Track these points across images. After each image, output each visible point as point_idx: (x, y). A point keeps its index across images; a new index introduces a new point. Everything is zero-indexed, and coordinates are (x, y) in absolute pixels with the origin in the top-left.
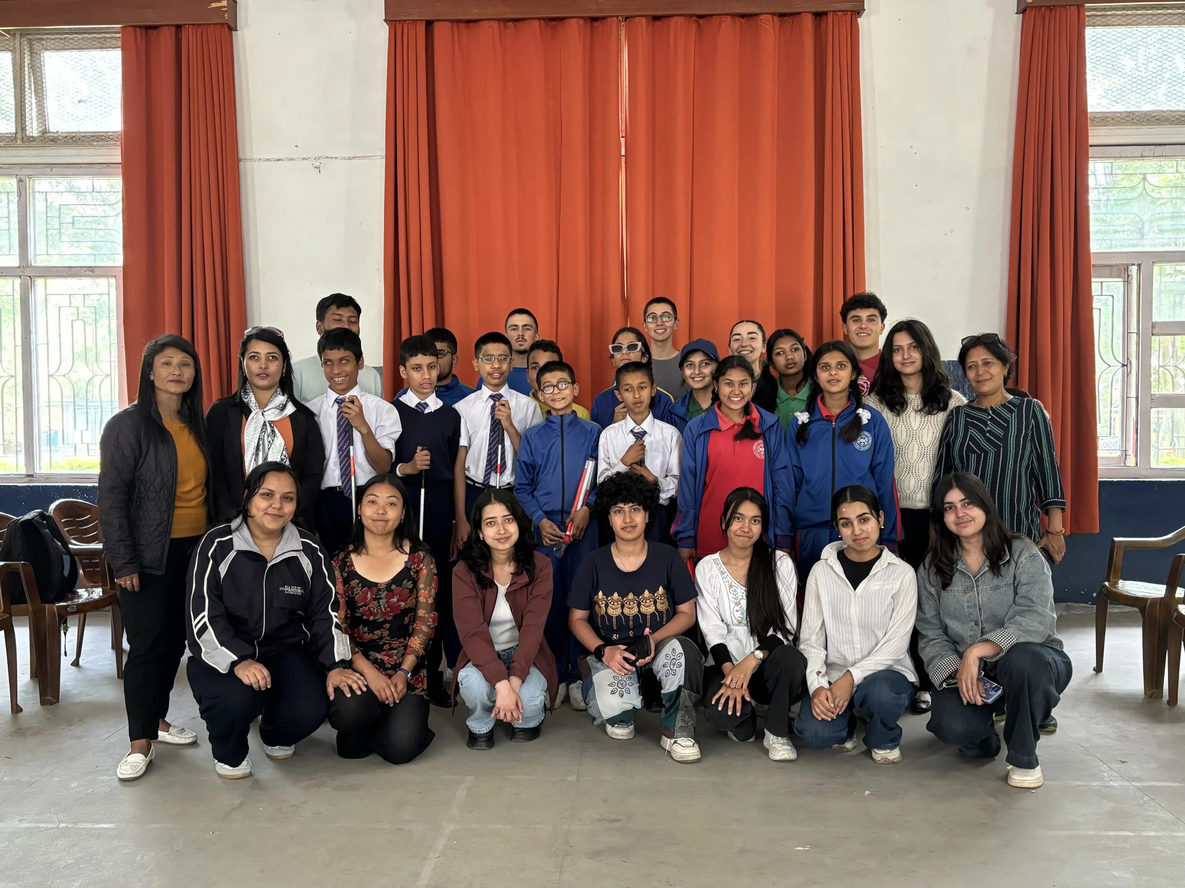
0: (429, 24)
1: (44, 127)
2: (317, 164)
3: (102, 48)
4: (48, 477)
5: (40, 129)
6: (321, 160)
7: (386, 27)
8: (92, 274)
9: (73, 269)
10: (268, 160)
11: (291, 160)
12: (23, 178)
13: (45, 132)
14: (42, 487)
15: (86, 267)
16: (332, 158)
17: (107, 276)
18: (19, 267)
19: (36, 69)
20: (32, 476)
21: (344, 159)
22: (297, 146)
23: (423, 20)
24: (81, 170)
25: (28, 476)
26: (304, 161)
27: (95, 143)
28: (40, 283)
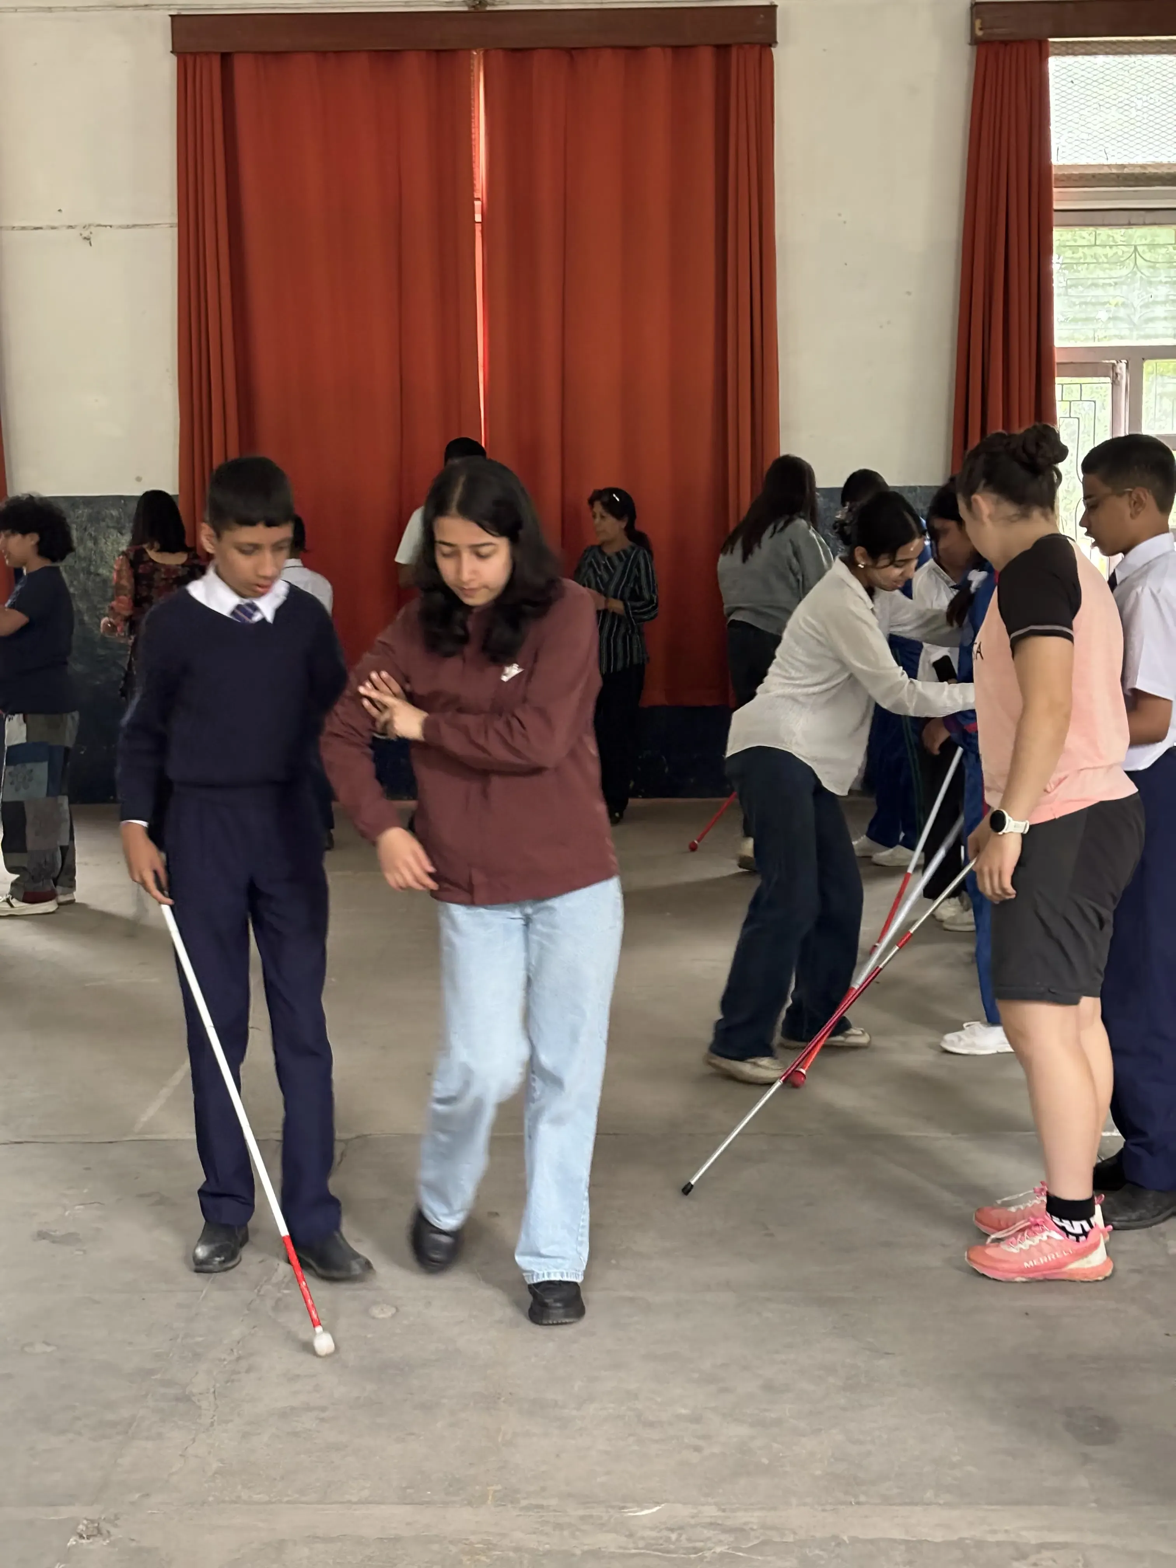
0: (226, 58)
2: (86, 234)
6: (93, 229)
7: (174, 59)
10: (23, 228)
11: (53, 228)
16: (106, 226)
21: (121, 227)
22: (60, 210)
23: (215, 53)
26: (71, 230)
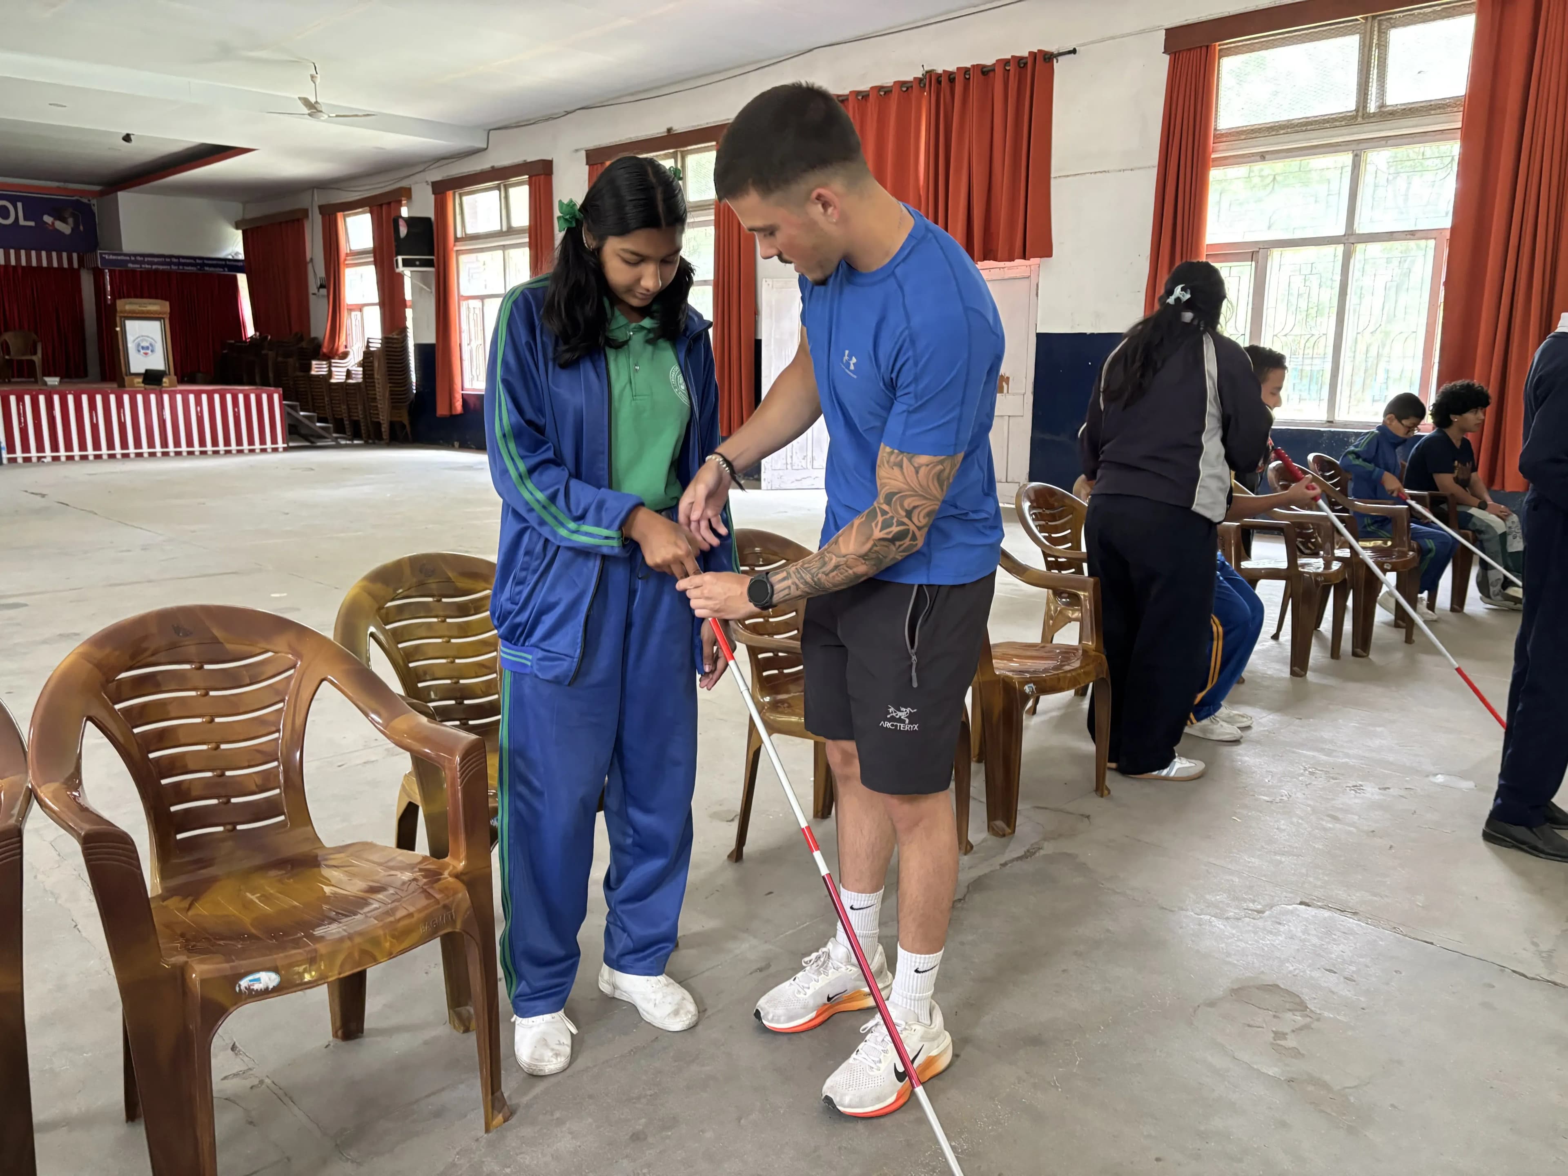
1: (1381, 101)
3: (1449, 17)
4: (1345, 424)
5: (1378, 104)
8: (1412, 237)
9: (1395, 234)
12: (1358, 152)
13: (1383, 106)
14: (1342, 432)
15: (1408, 231)
17: (1427, 238)
18: (1345, 235)
19: (1383, 46)
20: (1331, 422)
24: (1415, 139)
25: (1329, 422)
27: (1433, 112)
28: (1360, 247)
